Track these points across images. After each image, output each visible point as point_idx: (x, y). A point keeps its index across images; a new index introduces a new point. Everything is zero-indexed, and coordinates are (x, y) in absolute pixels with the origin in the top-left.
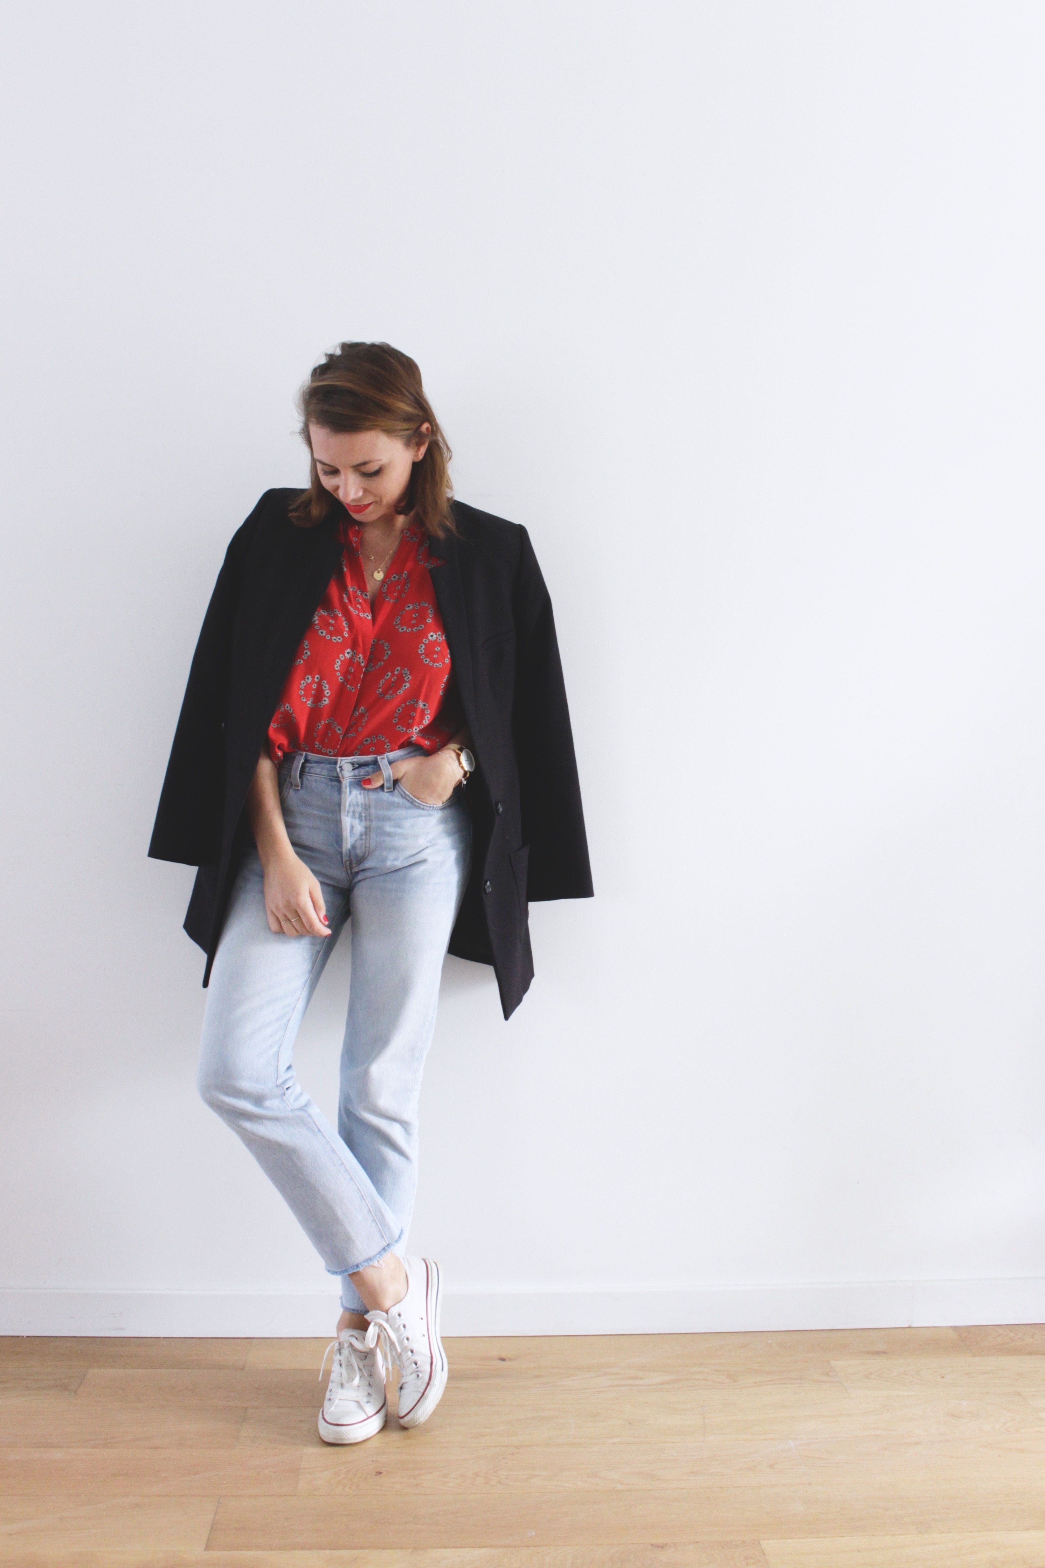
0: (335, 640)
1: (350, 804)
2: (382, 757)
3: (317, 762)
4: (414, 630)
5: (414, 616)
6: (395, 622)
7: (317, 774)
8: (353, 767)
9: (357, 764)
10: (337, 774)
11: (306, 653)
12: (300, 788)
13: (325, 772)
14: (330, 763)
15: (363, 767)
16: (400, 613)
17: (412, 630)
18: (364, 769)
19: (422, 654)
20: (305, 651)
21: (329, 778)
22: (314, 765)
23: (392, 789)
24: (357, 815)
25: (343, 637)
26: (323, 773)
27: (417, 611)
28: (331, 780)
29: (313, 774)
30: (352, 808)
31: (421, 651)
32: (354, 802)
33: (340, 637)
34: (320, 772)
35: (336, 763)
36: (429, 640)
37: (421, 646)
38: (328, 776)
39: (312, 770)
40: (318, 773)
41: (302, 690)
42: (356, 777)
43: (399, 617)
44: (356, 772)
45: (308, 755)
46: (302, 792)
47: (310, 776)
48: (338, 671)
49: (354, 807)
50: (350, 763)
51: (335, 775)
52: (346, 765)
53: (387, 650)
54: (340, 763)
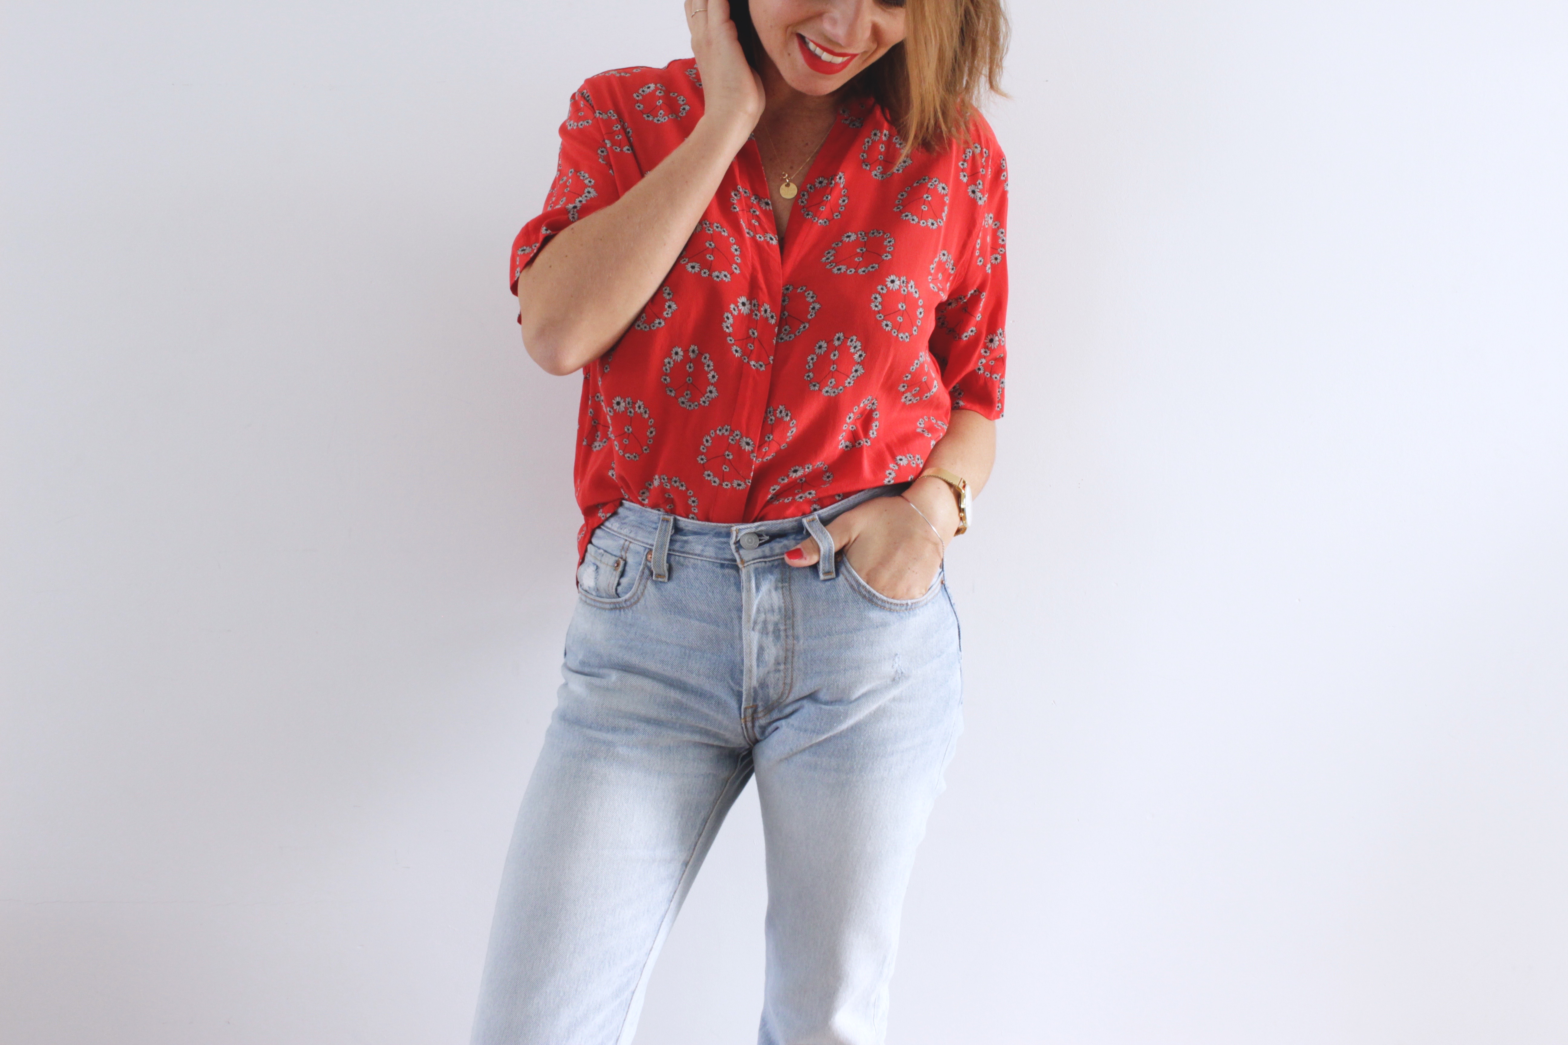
0: (718, 277)
1: (758, 611)
2: (811, 517)
3: (695, 533)
4: (860, 271)
5: (858, 250)
6: (824, 259)
7: (696, 555)
8: (760, 540)
9: (767, 535)
10: (733, 555)
11: (670, 307)
12: (666, 580)
13: (710, 552)
14: (718, 534)
15: (778, 539)
16: (834, 245)
17: (856, 272)
18: (781, 542)
19: (879, 312)
20: (667, 304)
21: (719, 561)
22: (690, 538)
23: (834, 575)
24: (771, 628)
25: (732, 273)
26: (705, 554)
27: (865, 244)
28: (722, 566)
29: (689, 553)
30: (762, 616)
31: (876, 306)
32: (767, 606)
33: (726, 273)
34: (703, 550)
35: (728, 535)
36: (888, 288)
37: (876, 298)
38: (717, 558)
39: (687, 548)
40: (698, 552)
41: (666, 375)
42: (766, 560)
43: (833, 252)
44: (766, 549)
45: (679, 520)
46: (670, 586)
47: (684, 557)
48: (730, 334)
49: (765, 614)
50: (755, 533)
51: (728, 556)
52: (746, 538)
53: (813, 302)
54: (737, 537)
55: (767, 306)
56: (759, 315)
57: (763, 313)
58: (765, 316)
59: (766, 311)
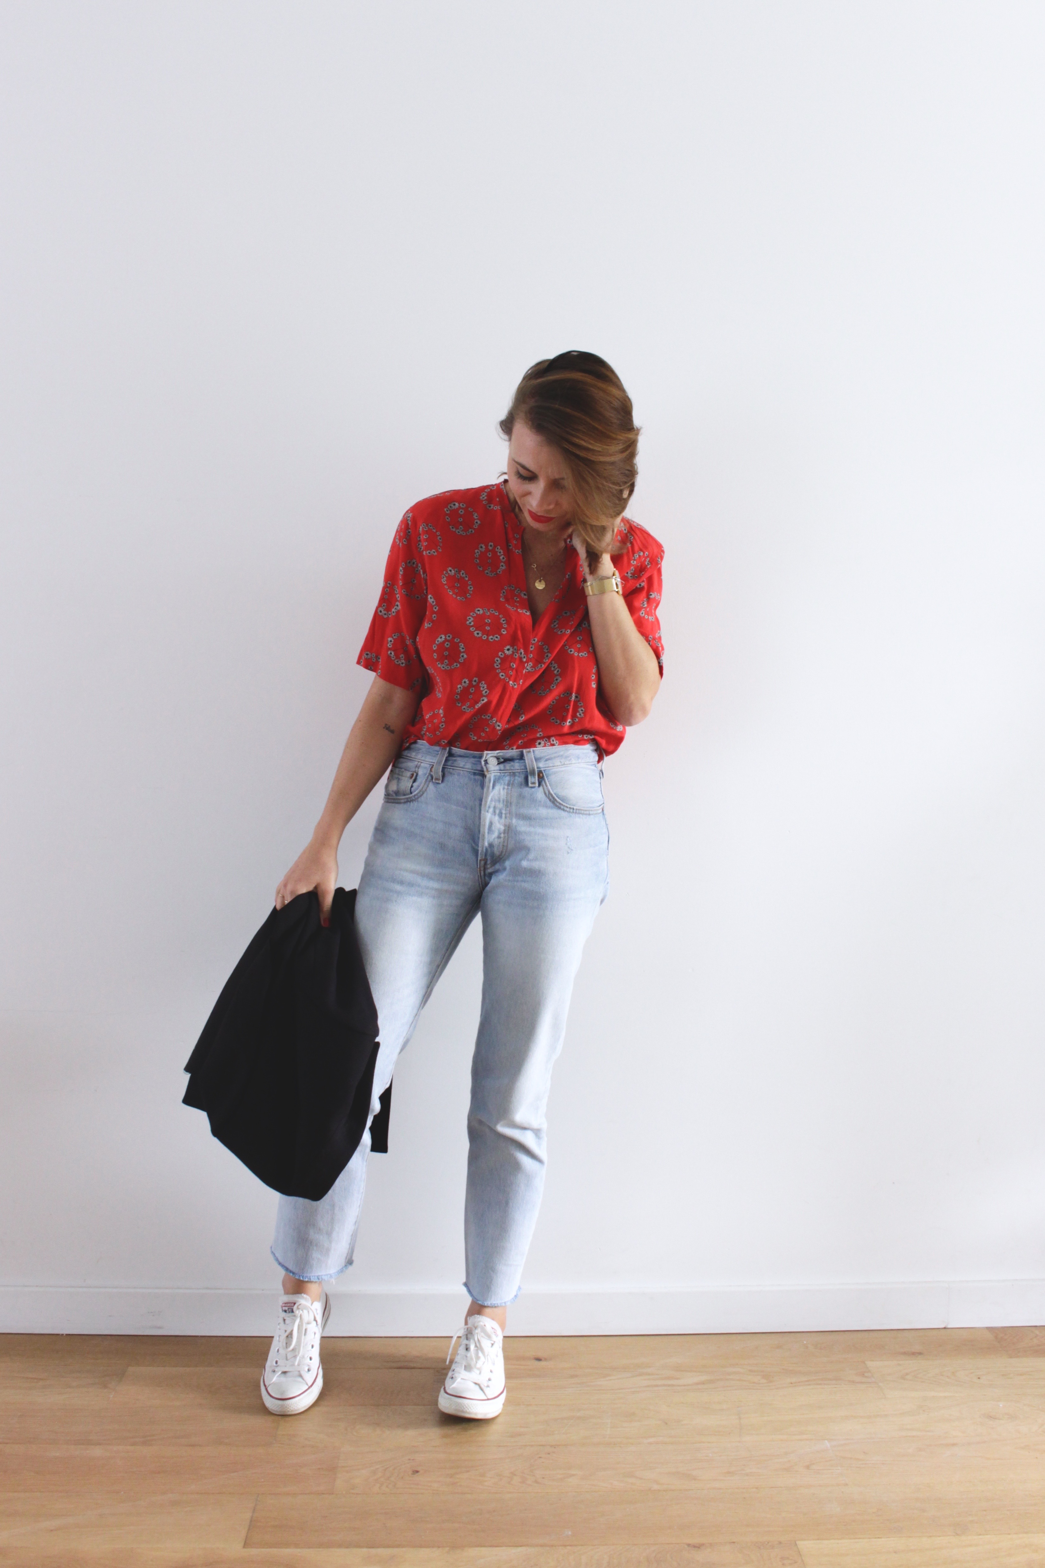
1: (492, 799)
2: (529, 751)
3: (461, 756)
7: (460, 767)
8: (498, 761)
9: (502, 759)
10: (482, 767)
12: (440, 782)
13: (469, 766)
14: (474, 757)
15: (508, 762)
18: (510, 763)
21: (473, 771)
22: (458, 759)
23: (536, 785)
24: (497, 812)
26: (465, 767)
28: (475, 774)
29: (456, 767)
30: (493, 803)
32: (497, 798)
34: (464, 765)
35: (481, 757)
38: (472, 770)
39: (456, 764)
40: (461, 766)
42: (501, 772)
44: (502, 766)
45: (452, 749)
46: (442, 785)
47: (453, 769)
49: (495, 802)
50: (495, 757)
51: (479, 768)
52: (491, 758)
54: (486, 757)
55: (522, 651)
56: (517, 655)
57: (520, 654)
58: (521, 656)
59: (521, 653)
